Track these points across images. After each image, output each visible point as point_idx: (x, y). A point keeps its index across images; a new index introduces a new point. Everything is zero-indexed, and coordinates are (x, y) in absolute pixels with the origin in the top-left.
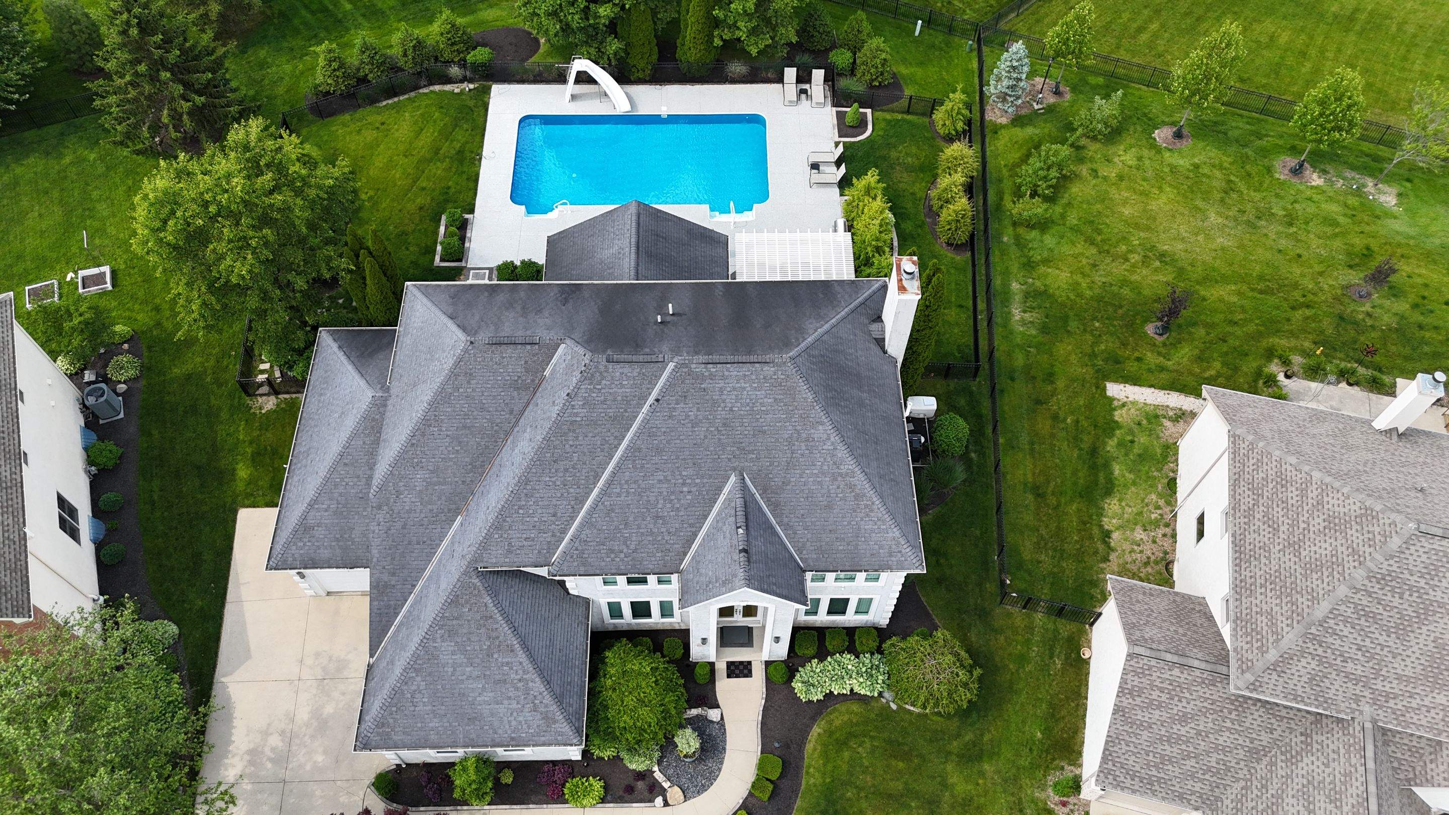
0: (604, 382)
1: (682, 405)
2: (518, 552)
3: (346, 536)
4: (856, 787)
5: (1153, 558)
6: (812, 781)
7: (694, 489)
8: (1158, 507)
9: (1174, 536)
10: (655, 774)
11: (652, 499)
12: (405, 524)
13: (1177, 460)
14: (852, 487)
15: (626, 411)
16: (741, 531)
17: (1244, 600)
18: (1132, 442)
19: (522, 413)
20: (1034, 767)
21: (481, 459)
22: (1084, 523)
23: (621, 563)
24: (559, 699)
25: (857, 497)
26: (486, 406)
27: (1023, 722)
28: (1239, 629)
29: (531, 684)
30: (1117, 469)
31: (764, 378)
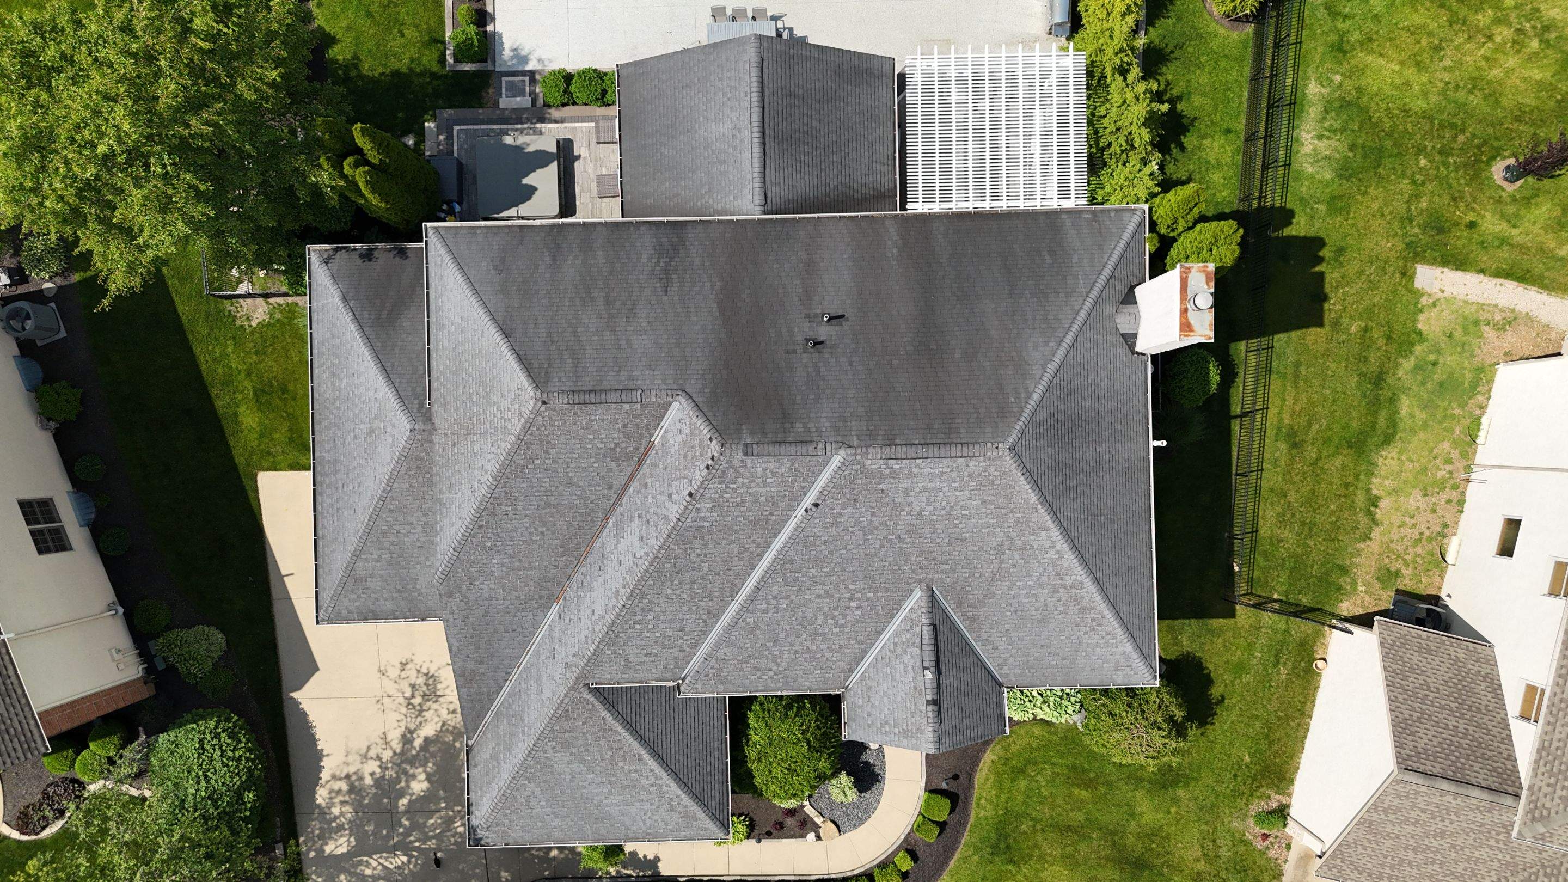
0: (740, 480)
1: (850, 509)
2: (638, 667)
3: (410, 587)
4: (1032, 819)
5: (1427, 533)
6: (982, 813)
7: (864, 604)
8: (1449, 461)
9: (1461, 502)
10: (805, 809)
11: (809, 615)
12: (487, 612)
13: (1490, 390)
14: (1077, 600)
15: (771, 514)
16: (929, 675)
17: (1559, 729)
18: (1434, 364)
19: (625, 487)
20: (1236, 794)
21: (575, 541)
22: (1347, 485)
23: (769, 680)
24: (698, 798)
25: (1083, 611)
26: (575, 480)
27: (1230, 743)
28: (1542, 762)
29: (665, 789)
30: (1405, 406)
31: (970, 475)
